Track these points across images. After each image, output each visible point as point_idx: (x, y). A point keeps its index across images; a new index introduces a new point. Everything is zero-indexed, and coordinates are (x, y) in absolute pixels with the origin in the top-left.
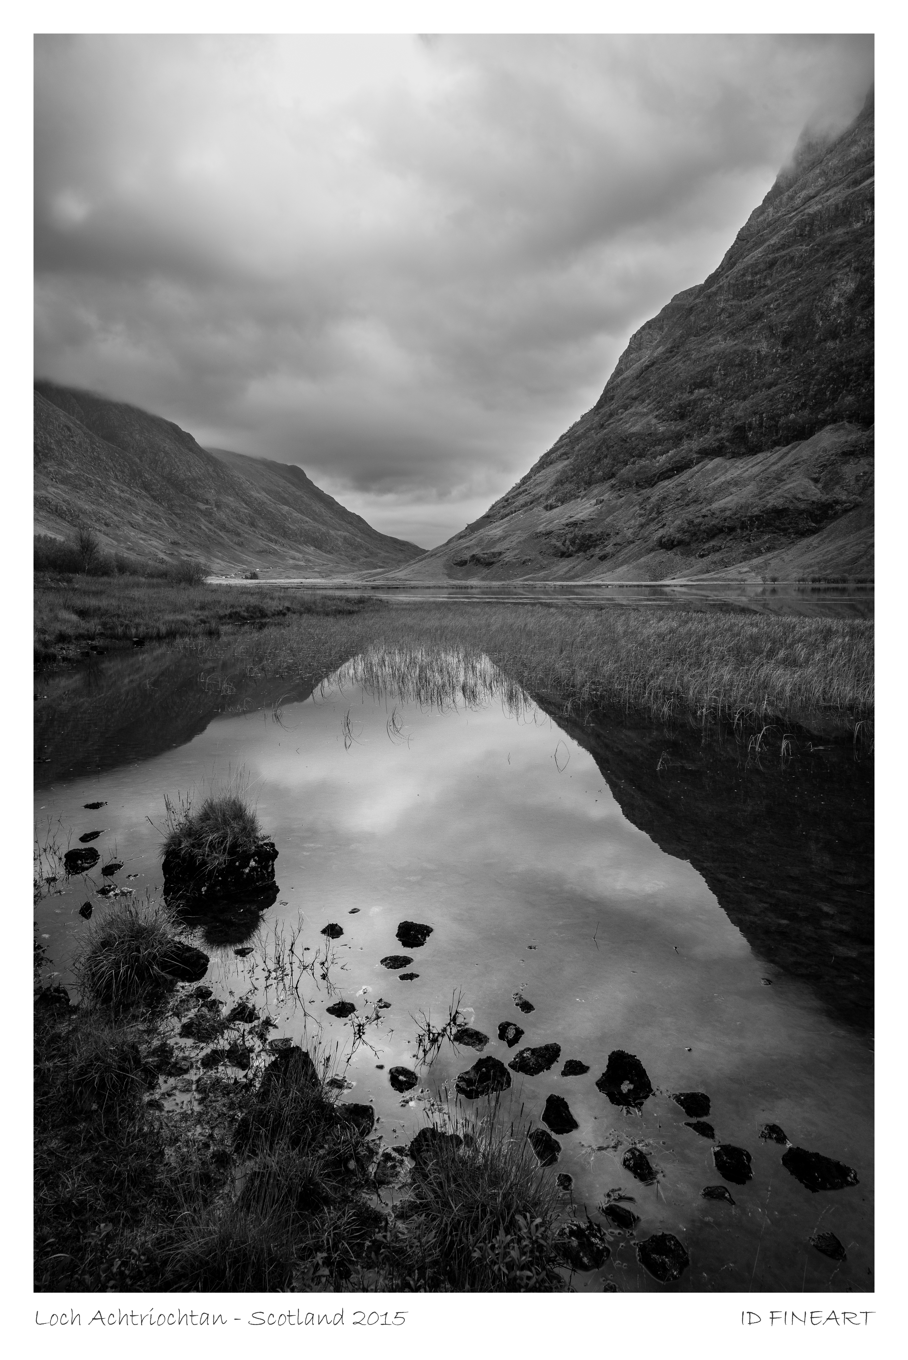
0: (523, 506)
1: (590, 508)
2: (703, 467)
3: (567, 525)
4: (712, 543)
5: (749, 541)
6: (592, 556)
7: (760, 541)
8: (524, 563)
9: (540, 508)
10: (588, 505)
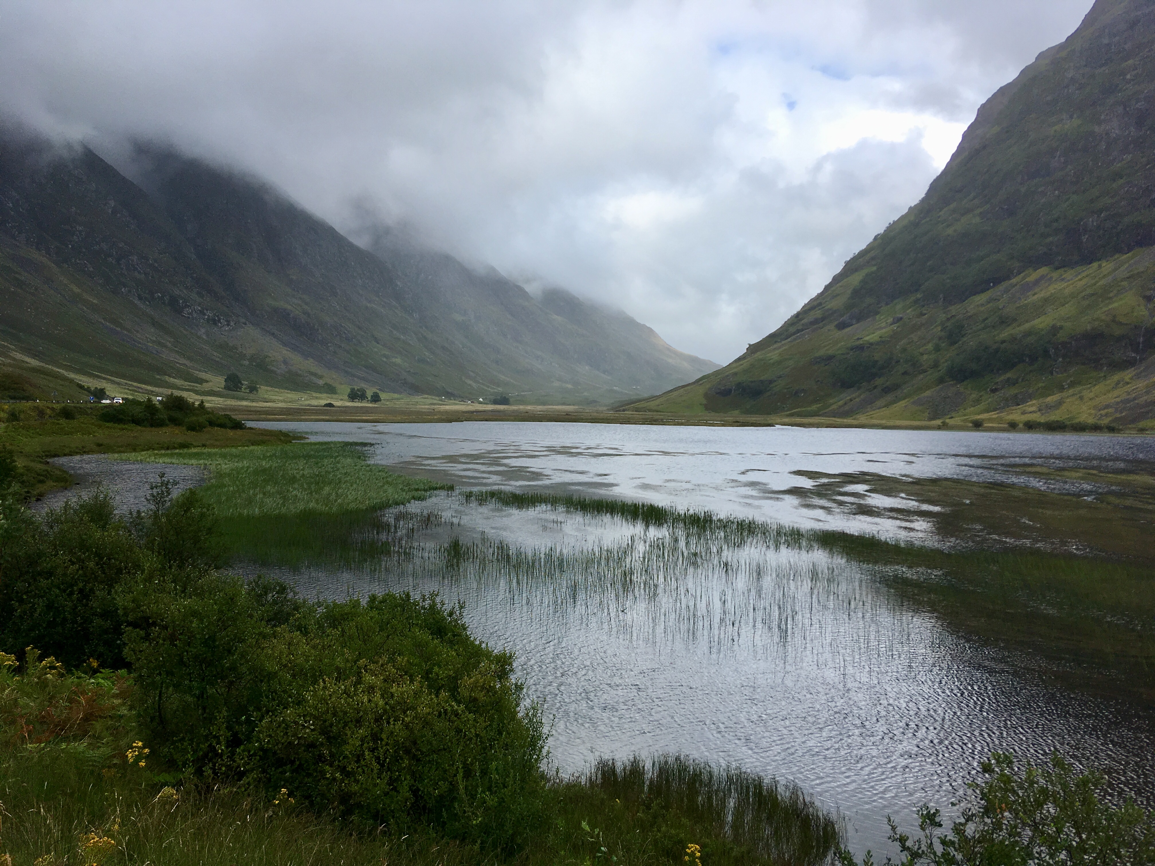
0: (812, 323)
1: (884, 328)
2: (1024, 278)
3: (852, 349)
4: (1009, 375)
5: (1052, 374)
6: (875, 387)
7: (1065, 375)
8: (796, 393)
9: (832, 326)
10: (884, 325)
